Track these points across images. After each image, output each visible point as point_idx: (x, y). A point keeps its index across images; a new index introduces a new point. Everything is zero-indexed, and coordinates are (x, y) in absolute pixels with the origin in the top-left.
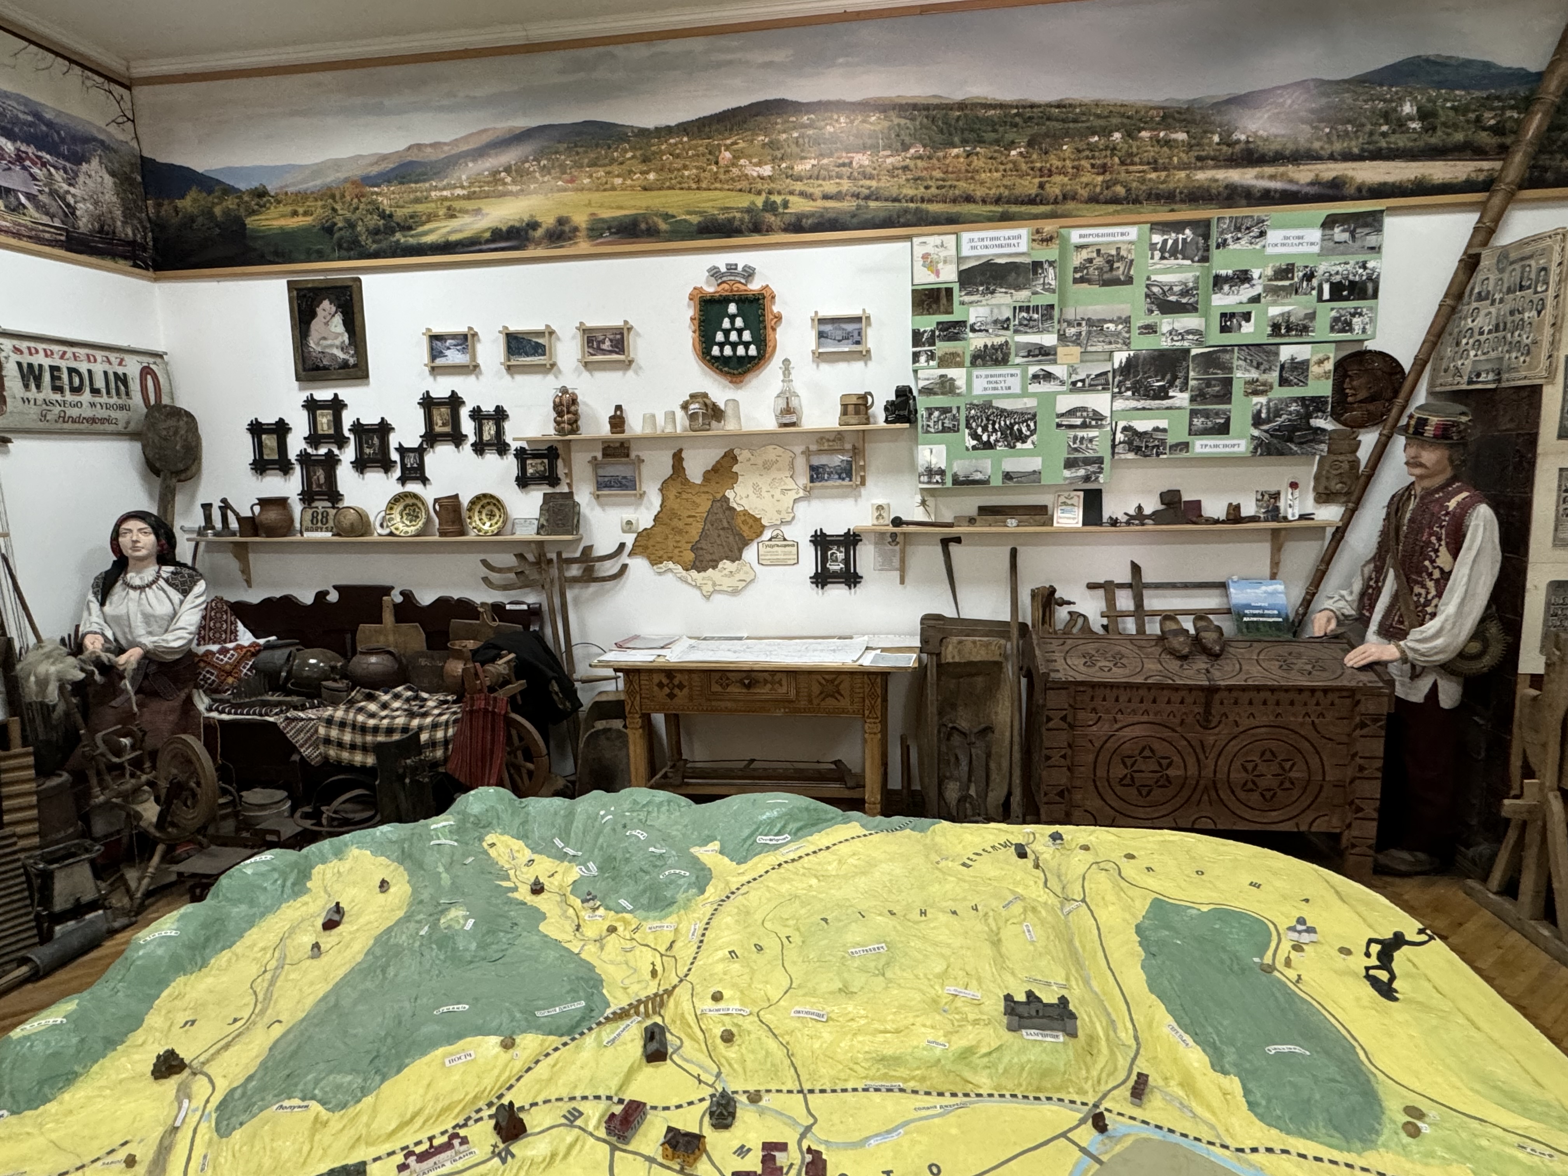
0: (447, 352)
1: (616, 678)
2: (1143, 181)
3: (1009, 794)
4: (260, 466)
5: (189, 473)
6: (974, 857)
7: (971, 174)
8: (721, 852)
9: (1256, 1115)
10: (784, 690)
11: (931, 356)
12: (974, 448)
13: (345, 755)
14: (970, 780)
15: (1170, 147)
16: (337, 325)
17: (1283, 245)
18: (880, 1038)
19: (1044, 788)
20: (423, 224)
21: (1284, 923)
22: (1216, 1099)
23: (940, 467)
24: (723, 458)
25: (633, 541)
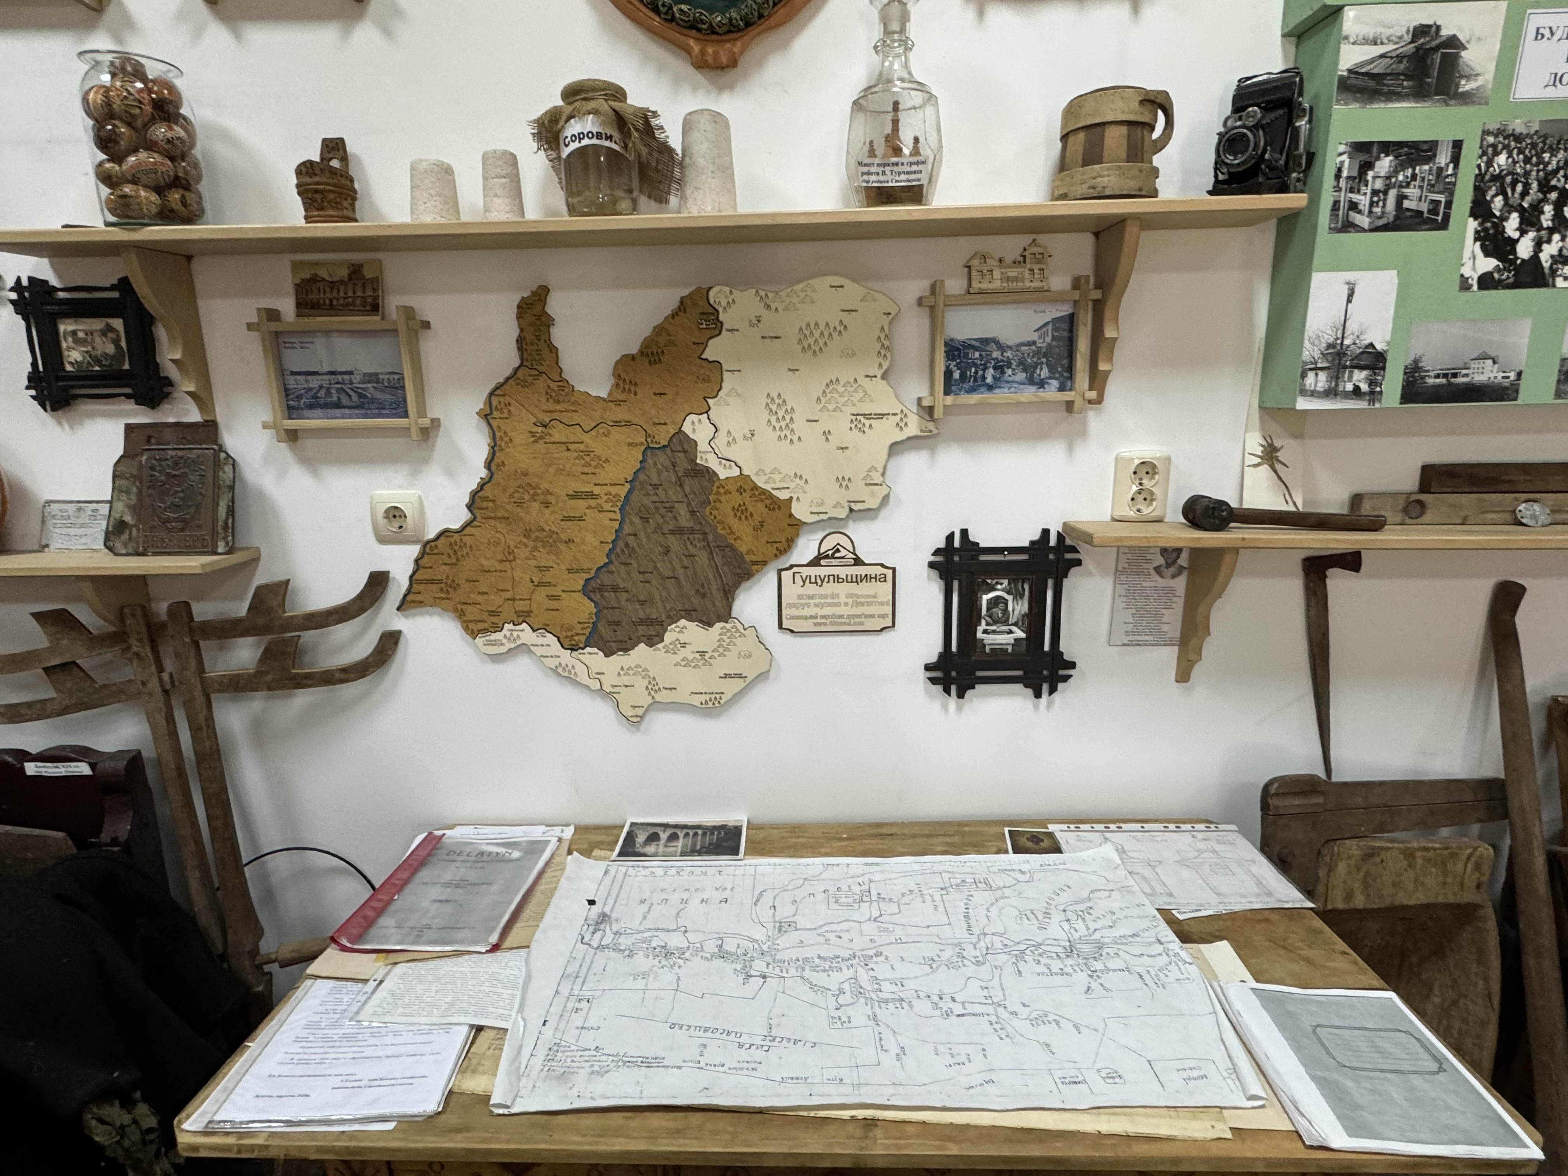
23: (1371, 345)
24: (674, 315)
25: (410, 567)
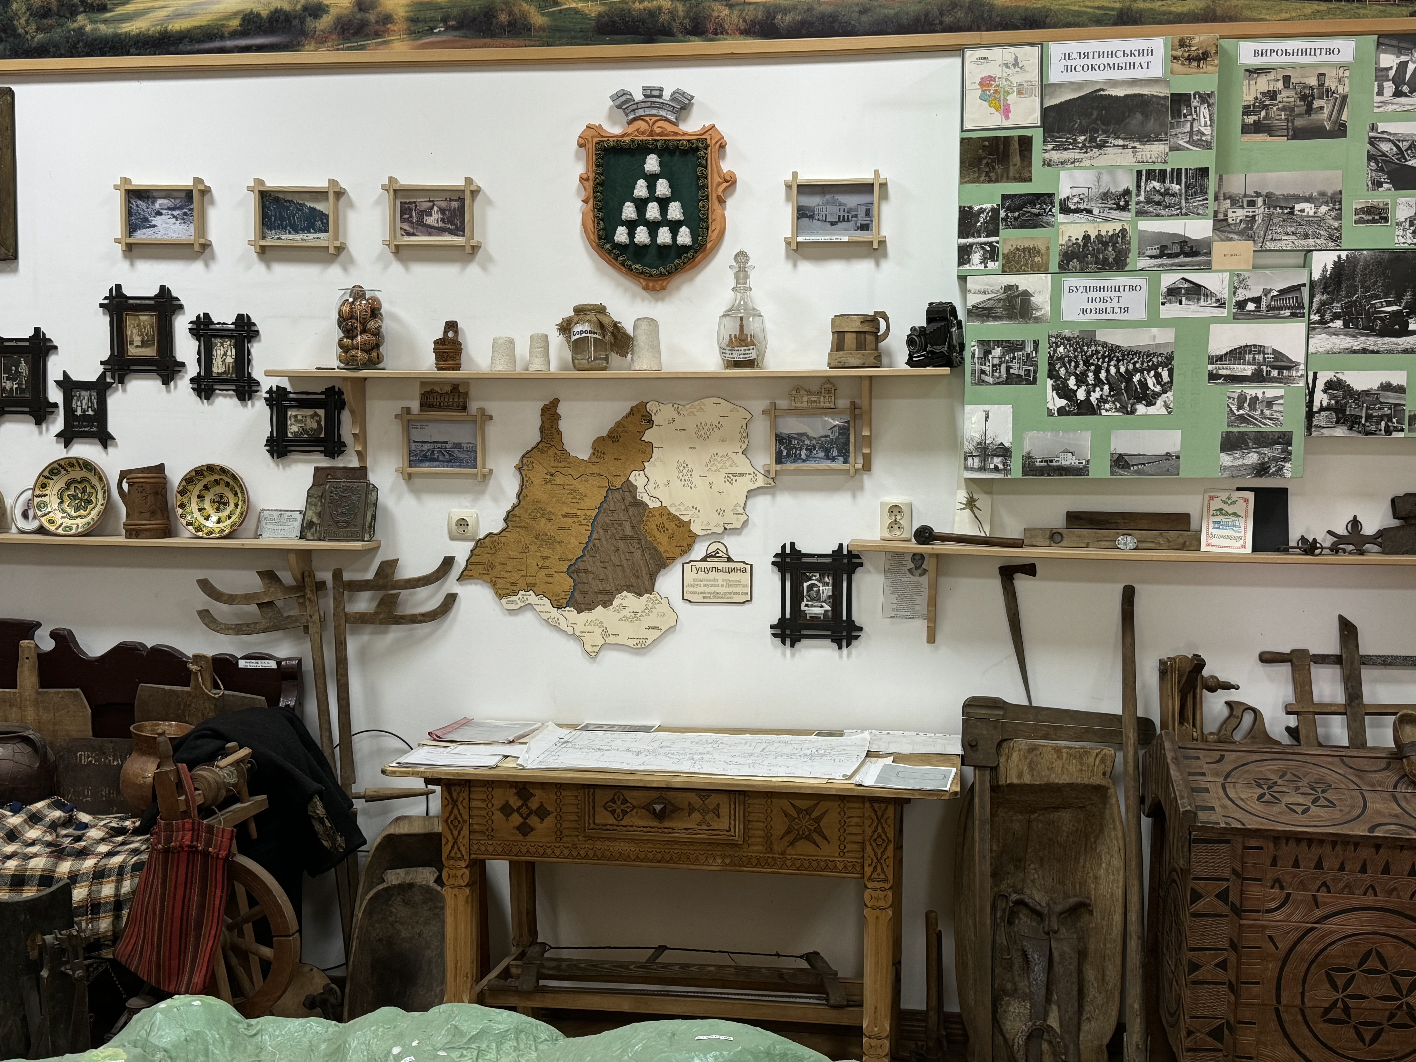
0: (157, 220)
1: (427, 794)
3: (1120, 1028)
10: (723, 824)
11: (991, 253)
12: (1062, 411)
14: (1048, 1000)
19: (1185, 1020)
23: (1002, 444)
24: (627, 416)
25: (467, 555)
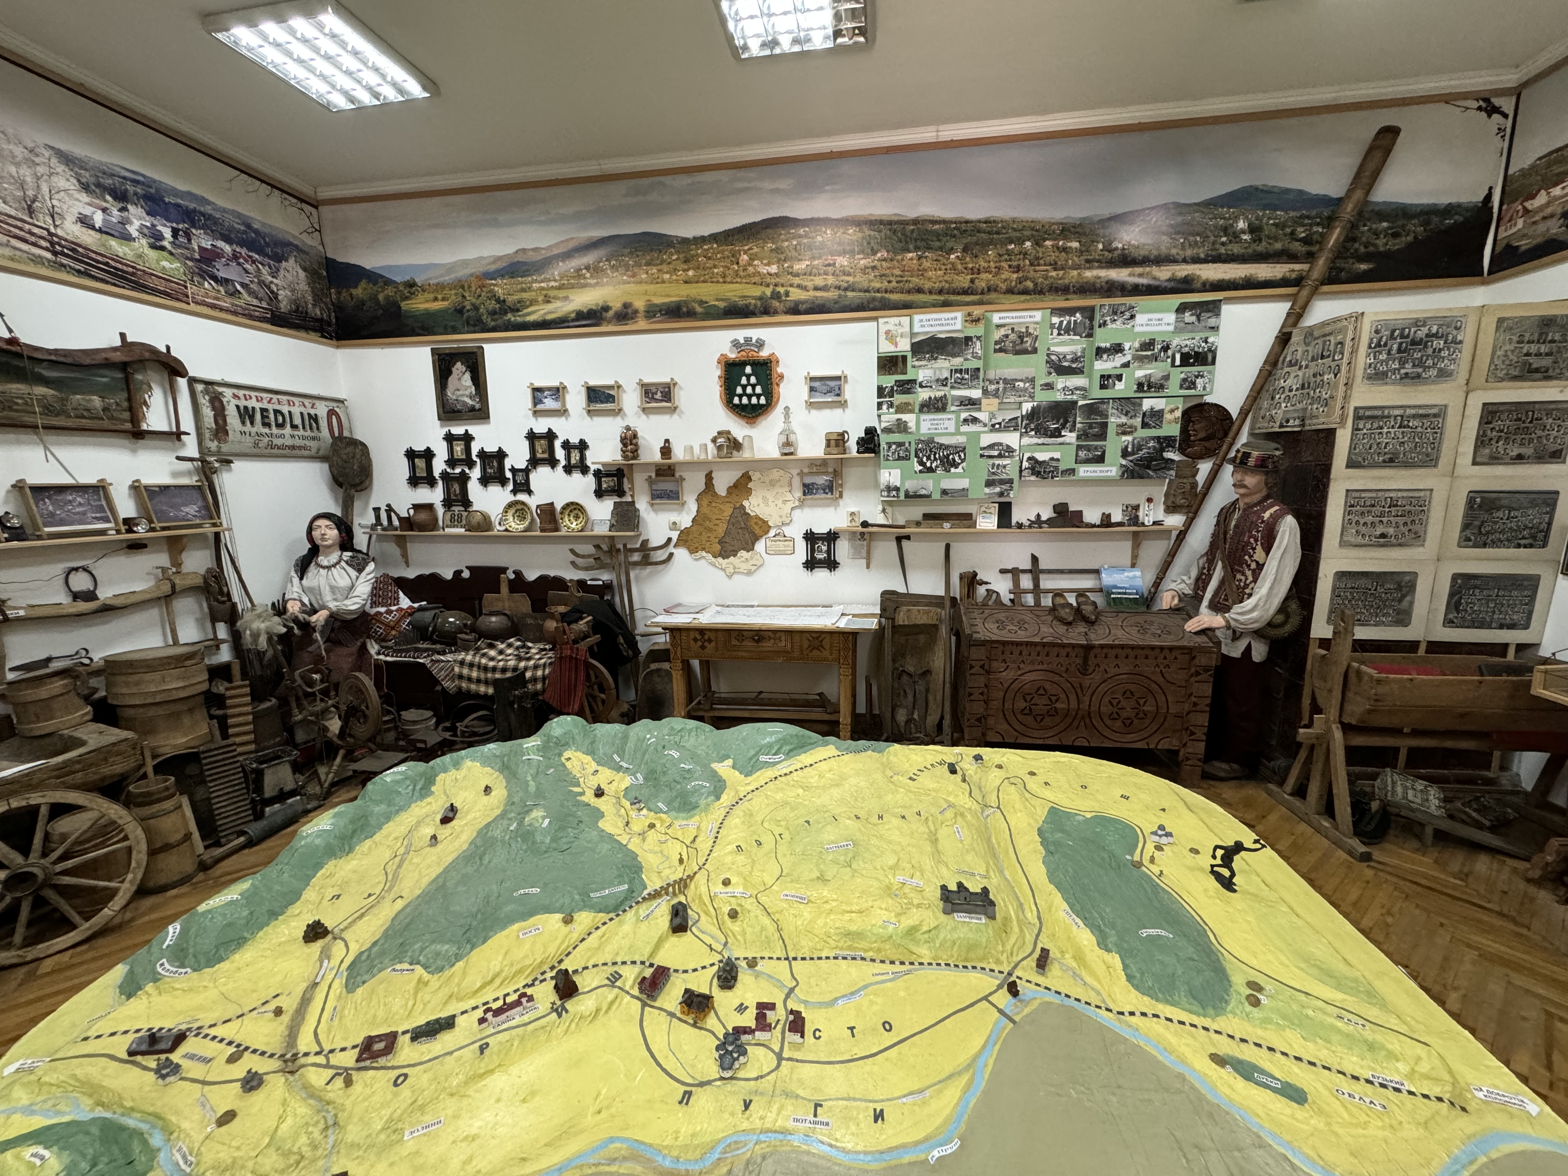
0: (545, 400)
1: (664, 634)
2: (1046, 278)
3: (942, 718)
4: (414, 481)
5: (363, 486)
6: (918, 773)
7: (922, 272)
8: (734, 767)
9: (1133, 985)
10: (783, 644)
11: (891, 405)
12: (921, 471)
13: (473, 687)
14: (914, 708)
15: (1067, 253)
16: (467, 380)
17: (1147, 325)
18: (847, 917)
19: (967, 716)
20: (527, 307)
21: (1148, 828)
22: (1101, 970)
23: (896, 486)
24: (741, 477)
25: (677, 536)
